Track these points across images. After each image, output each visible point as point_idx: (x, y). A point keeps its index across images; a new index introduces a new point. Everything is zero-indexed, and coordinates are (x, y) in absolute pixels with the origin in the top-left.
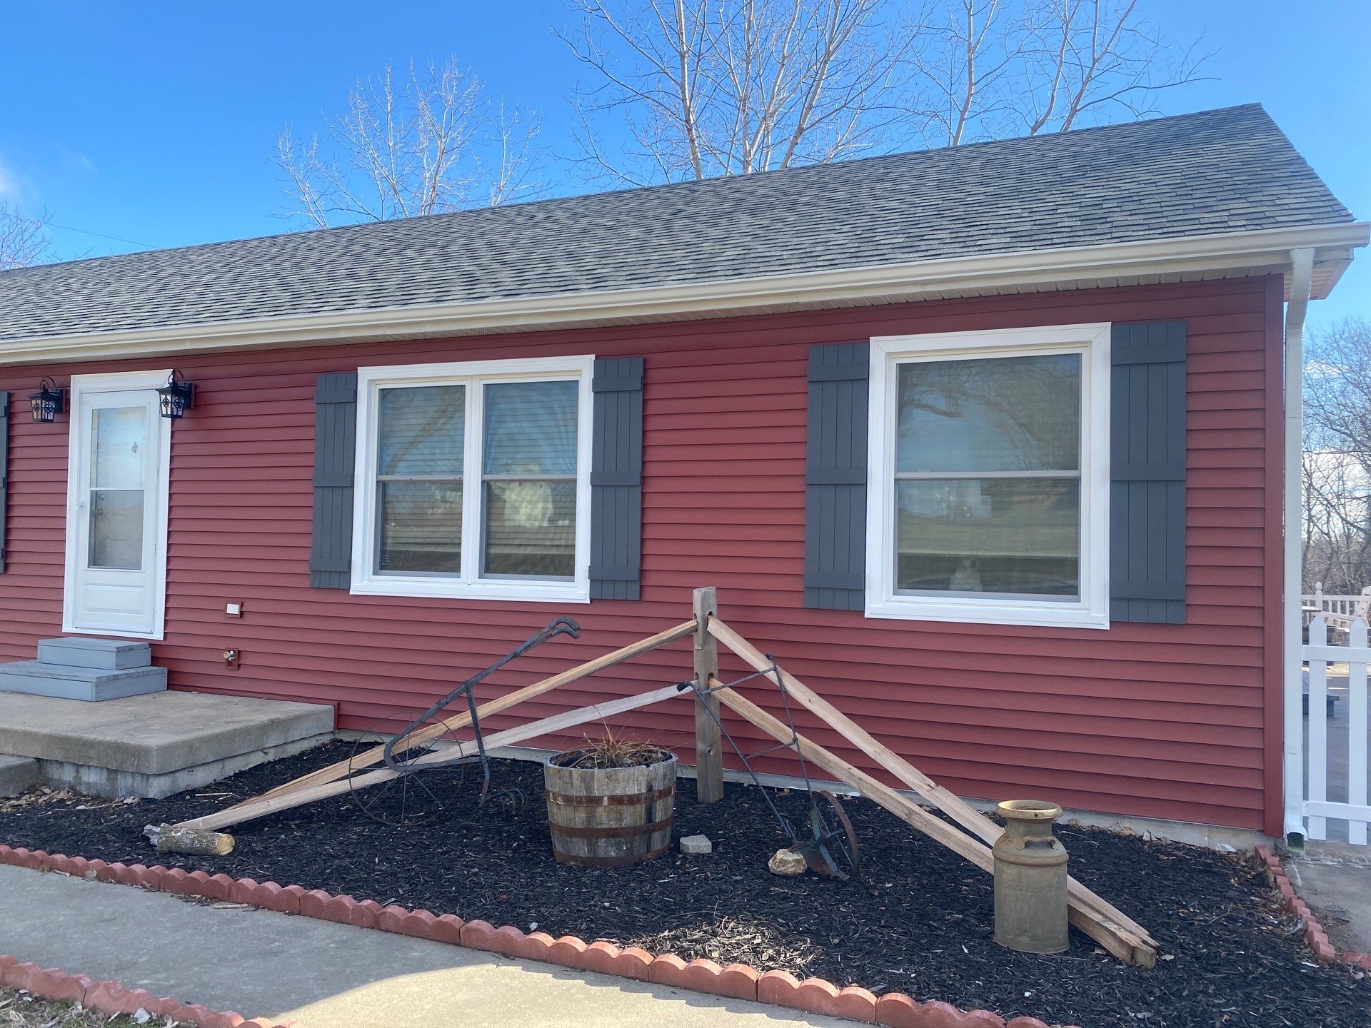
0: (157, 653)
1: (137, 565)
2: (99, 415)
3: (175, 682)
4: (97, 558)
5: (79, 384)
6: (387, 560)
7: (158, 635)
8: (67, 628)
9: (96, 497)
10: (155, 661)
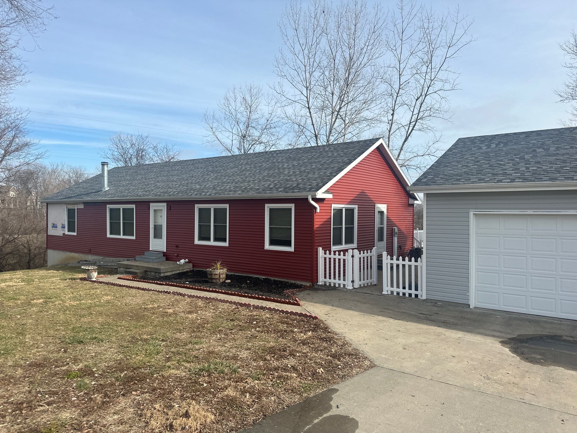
0: (164, 254)
1: (162, 238)
2: (155, 210)
3: (167, 259)
4: (155, 237)
5: (151, 204)
6: (200, 239)
7: (165, 251)
8: (150, 250)
9: (155, 225)
10: (164, 256)
